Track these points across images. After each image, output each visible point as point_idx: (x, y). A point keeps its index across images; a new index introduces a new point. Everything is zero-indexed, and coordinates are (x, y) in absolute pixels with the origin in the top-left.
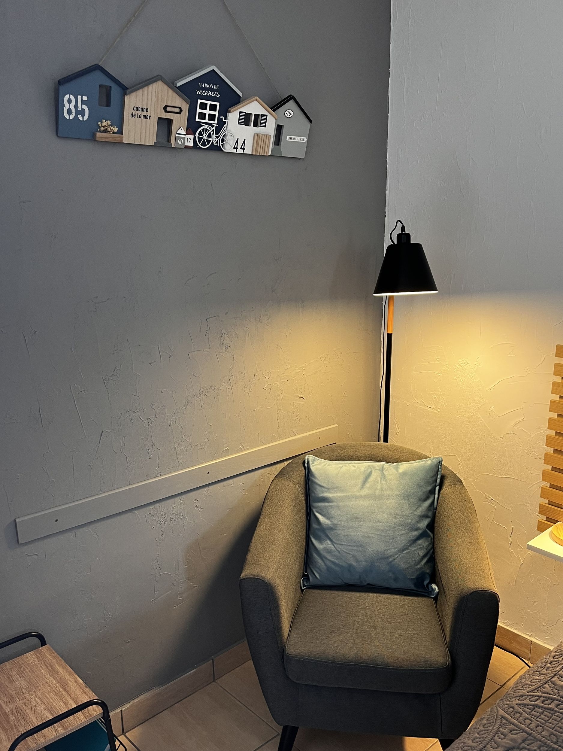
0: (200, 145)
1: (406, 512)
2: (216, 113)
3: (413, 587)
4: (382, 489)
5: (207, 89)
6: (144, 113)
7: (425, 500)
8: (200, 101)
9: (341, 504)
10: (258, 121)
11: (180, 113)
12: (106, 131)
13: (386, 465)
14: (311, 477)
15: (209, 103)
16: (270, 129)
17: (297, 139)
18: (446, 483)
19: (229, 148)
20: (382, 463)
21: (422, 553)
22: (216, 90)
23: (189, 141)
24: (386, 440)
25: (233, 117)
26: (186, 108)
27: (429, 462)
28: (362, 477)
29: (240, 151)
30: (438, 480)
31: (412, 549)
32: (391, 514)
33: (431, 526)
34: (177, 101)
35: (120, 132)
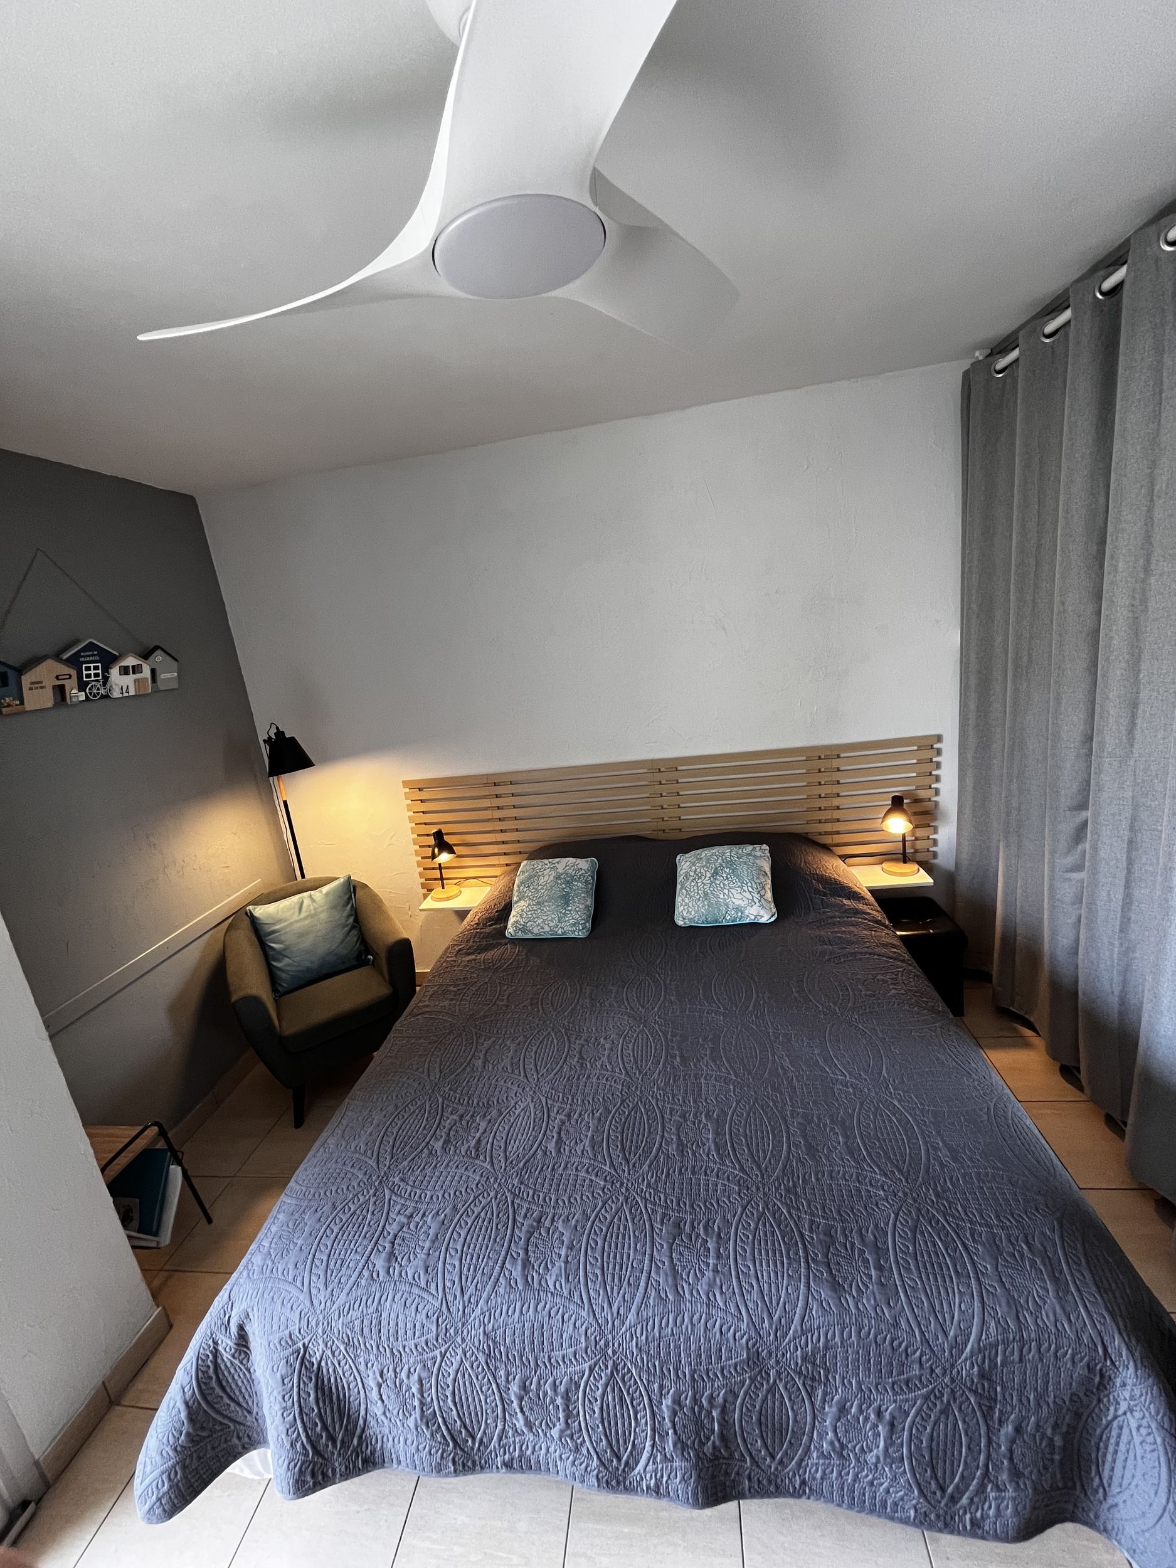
0: (91, 697)
1: (337, 918)
2: (100, 671)
3: (356, 963)
4: (315, 909)
5: (89, 656)
6: (40, 685)
7: (348, 904)
8: (84, 666)
9: (288, 930)
10: (136, 669)
11: (70, 678)
12: (9, 706)
13: (312, 892)
14: (256, 921)
15: (92, 665)
16: (146, 672)
17: (168, 675)
18: (358, 890)
19: (116, 694)
20: (309, 892)
21: (355, 939)
22: (95, 655)
23: (82, 696)
24: (303, 876)
25: (115, 672)
26: (74, 673)
27: (342, 880)
28: (297, 906)
29: (125, 695)
30: (352, 890)
31: (348, 939)
32: (326, 922)
33: (356, 920)
34: (66, 670)
35: (22, 703)
